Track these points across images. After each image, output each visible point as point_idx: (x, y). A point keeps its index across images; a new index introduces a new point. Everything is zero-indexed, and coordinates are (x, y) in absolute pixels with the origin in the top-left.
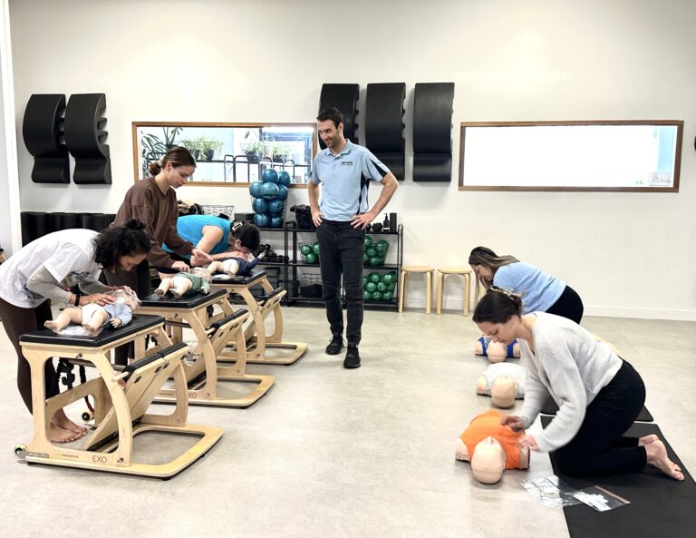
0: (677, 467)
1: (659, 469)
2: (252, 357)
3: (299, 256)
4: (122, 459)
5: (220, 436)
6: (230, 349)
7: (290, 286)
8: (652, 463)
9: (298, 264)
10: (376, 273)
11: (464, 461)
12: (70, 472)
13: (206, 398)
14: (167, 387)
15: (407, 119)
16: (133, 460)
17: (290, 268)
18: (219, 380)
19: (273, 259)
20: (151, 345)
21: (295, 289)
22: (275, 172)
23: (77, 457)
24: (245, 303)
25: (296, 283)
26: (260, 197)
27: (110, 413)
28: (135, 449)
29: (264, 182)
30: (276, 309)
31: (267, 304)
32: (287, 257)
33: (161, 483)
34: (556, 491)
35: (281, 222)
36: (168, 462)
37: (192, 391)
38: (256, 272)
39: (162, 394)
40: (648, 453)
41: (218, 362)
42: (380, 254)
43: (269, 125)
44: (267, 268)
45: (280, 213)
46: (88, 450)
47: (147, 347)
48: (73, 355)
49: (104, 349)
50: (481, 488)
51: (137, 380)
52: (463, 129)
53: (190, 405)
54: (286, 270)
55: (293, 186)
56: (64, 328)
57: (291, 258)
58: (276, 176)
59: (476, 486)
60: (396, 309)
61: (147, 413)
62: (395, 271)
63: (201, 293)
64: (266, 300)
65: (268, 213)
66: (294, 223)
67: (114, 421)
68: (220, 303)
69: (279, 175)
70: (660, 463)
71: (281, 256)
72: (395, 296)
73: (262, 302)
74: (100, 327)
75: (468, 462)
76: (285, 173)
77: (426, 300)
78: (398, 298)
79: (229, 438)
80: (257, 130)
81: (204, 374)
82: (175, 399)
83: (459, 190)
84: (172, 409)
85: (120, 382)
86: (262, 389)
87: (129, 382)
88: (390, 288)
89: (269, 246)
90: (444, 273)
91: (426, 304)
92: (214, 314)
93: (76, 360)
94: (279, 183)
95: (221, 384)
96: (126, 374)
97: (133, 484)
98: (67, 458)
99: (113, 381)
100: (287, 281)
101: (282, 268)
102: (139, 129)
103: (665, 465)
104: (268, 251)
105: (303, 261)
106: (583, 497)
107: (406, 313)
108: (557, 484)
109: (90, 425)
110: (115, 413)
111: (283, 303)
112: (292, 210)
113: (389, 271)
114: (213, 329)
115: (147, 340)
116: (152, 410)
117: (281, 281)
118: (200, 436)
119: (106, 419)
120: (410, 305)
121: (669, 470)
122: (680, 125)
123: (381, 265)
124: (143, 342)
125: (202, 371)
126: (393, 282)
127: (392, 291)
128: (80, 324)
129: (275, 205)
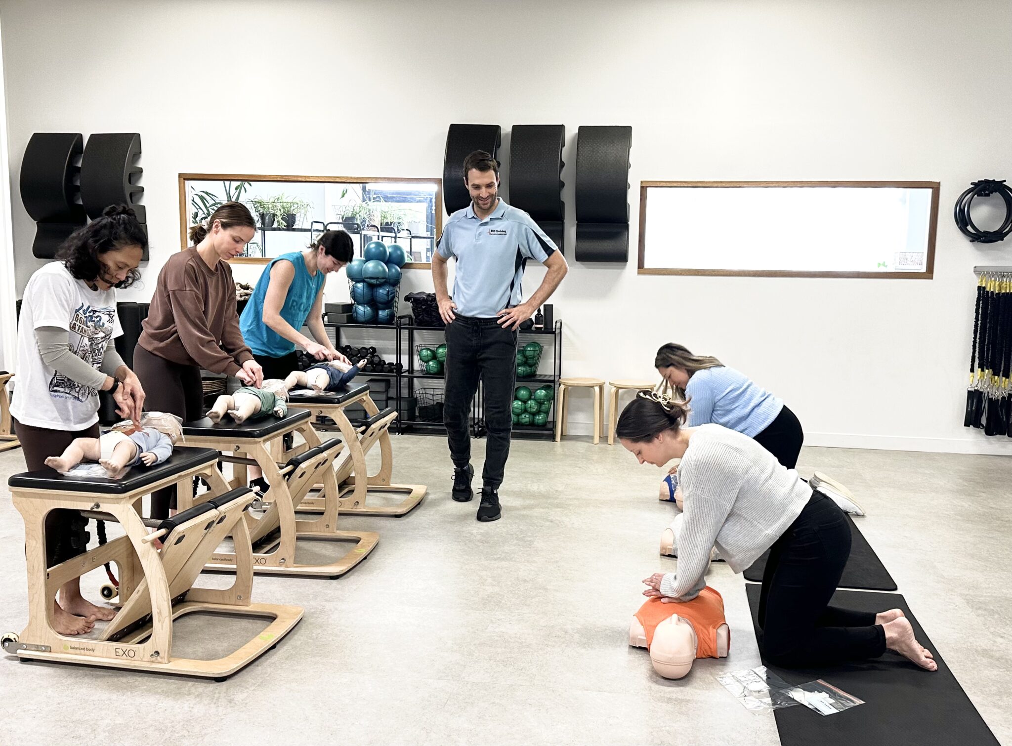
0: (927, 652)
1: (903, 656)
2: (347, 505)
3: (417, 365)
4: (157, 653)
5: (298, 619)
6: (317, 494)
7: (404, 405)
8: (893, 647)
9: (415, 374)
10: (525, 388)
11: (640, 648)
12: (81, 671)
13: (280, 566)
14: (223, 549)
15: (568, 175)
16: (173, 654)
17: (405, 381)
18: (299, 539)
19: (380, 367)
20: (202, 490)
21: (411, 410)
22: (383, 246)
23: (93, 650)
24: (339, 430)
25: (413, 401)
26: (363, 281)
27: (140, 588)
28: (175, 637)
29: (367, 261)
30: (382, 439)
31: (369, 431)
32: (399, 365)
33: (213, 686)
34: (764, 687)
35: (392, 316)
36: (223, 657)
37: (260, 555)
38: (354, 386)
39: (216, 559)
40: (888, 634)
41: (296, 513)
42: (530, 361)
43: (376, 180)
44: (371, 380)
45: (389, 304)
46: (109, 640)
47: (195, 493)
48: (87, 506)
49: (131, 497)
50: (663, 685)
51: (179, 540)
52: (643, 189)
53: (256, 574)
54: (399, 383)
55: (409, 266)
56: (74, 467)
57: (406, 366)
58: (385, 251)
59: (656, 682)
60: (552, 438)
61: (196, 585)
62: (550, 384)
63: (275, 416)
64: (368, 425)
65: (373, 303)
66: (410, 318)
67: (146, 597)
68: (301, 430)
69: (388, 251)
70: (905, 649)
71: (391, 364)
72: (550, 419)
73: (363, 428)
74: (125, 466)
75: (646, 650)
76: (397, 248)
77: (594, 425)
78: (554, 422)
79: (311, 620)
80: (358, 187)
81: (278, 530)
82: (235, 566)
83: (639, 273)
84: (231, 580)
85: (154, 543)
86: (361, 550)
87: (166, 543)
88: (543, 408)
89: (374, 349)
90: (618, 388)
91: (594, 431)
92: (294, 445)
93: (91, 512)
94: (389, 261)
95: (302, 544)
96: (163, 531)
97: (173, 687)
98: (78, 651)
99: (145, 542)
100: (399, 398)
101: (393, 380)
102: (189, 184)
103: (913, 651)
104: (373, 356)
105: (422, 371)
106: (800, 696)
107: (564, 443)
108: (765, 677)
109: (112, 604)
110: (147, 588)
111: (392, 430)
112: (407, 299)
113: (543, 384)
114: (290, 468)
115: (196, 483)
116: (202, 582)
117: (391, 398)
118: (272, 618)
119: (135, 596)
120: (572, 432)
121: (918, 656)
122: (935, 188)
123: (531, 377)
124: (191, 486)
125: (275, 527)
126: (549, 400)
127: (547, 413)
128: (96, 462)
129: (382, 291)
